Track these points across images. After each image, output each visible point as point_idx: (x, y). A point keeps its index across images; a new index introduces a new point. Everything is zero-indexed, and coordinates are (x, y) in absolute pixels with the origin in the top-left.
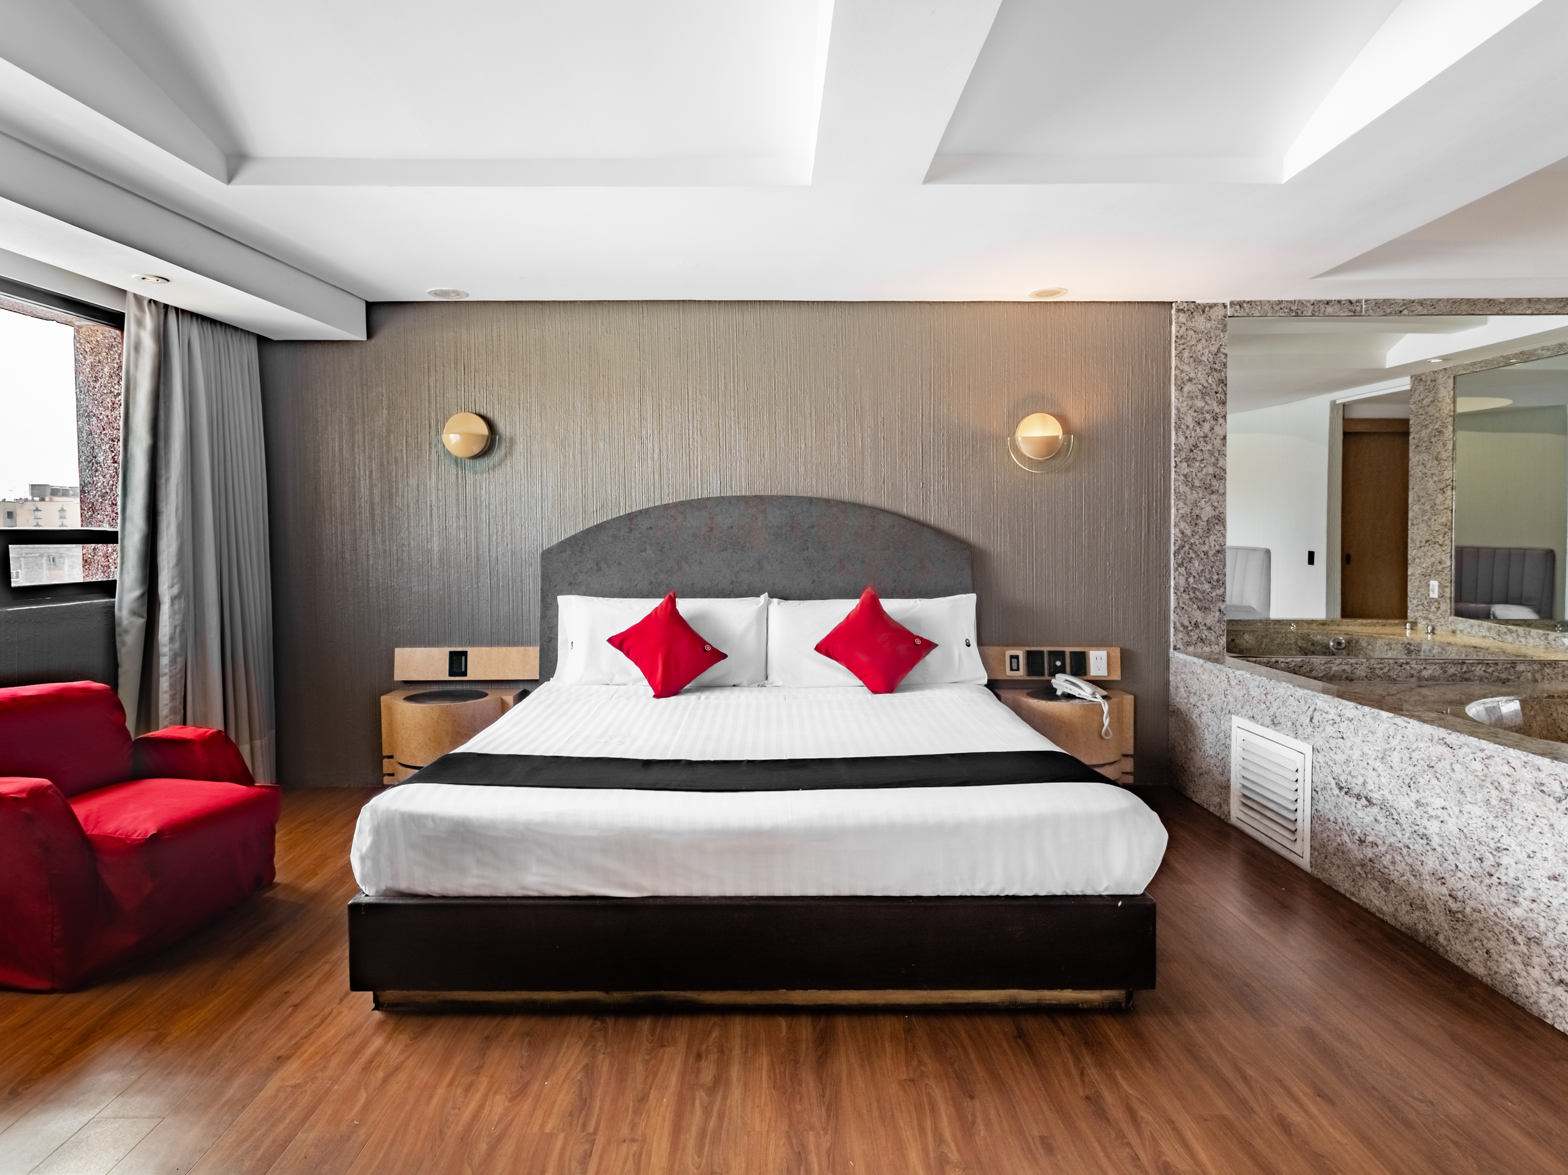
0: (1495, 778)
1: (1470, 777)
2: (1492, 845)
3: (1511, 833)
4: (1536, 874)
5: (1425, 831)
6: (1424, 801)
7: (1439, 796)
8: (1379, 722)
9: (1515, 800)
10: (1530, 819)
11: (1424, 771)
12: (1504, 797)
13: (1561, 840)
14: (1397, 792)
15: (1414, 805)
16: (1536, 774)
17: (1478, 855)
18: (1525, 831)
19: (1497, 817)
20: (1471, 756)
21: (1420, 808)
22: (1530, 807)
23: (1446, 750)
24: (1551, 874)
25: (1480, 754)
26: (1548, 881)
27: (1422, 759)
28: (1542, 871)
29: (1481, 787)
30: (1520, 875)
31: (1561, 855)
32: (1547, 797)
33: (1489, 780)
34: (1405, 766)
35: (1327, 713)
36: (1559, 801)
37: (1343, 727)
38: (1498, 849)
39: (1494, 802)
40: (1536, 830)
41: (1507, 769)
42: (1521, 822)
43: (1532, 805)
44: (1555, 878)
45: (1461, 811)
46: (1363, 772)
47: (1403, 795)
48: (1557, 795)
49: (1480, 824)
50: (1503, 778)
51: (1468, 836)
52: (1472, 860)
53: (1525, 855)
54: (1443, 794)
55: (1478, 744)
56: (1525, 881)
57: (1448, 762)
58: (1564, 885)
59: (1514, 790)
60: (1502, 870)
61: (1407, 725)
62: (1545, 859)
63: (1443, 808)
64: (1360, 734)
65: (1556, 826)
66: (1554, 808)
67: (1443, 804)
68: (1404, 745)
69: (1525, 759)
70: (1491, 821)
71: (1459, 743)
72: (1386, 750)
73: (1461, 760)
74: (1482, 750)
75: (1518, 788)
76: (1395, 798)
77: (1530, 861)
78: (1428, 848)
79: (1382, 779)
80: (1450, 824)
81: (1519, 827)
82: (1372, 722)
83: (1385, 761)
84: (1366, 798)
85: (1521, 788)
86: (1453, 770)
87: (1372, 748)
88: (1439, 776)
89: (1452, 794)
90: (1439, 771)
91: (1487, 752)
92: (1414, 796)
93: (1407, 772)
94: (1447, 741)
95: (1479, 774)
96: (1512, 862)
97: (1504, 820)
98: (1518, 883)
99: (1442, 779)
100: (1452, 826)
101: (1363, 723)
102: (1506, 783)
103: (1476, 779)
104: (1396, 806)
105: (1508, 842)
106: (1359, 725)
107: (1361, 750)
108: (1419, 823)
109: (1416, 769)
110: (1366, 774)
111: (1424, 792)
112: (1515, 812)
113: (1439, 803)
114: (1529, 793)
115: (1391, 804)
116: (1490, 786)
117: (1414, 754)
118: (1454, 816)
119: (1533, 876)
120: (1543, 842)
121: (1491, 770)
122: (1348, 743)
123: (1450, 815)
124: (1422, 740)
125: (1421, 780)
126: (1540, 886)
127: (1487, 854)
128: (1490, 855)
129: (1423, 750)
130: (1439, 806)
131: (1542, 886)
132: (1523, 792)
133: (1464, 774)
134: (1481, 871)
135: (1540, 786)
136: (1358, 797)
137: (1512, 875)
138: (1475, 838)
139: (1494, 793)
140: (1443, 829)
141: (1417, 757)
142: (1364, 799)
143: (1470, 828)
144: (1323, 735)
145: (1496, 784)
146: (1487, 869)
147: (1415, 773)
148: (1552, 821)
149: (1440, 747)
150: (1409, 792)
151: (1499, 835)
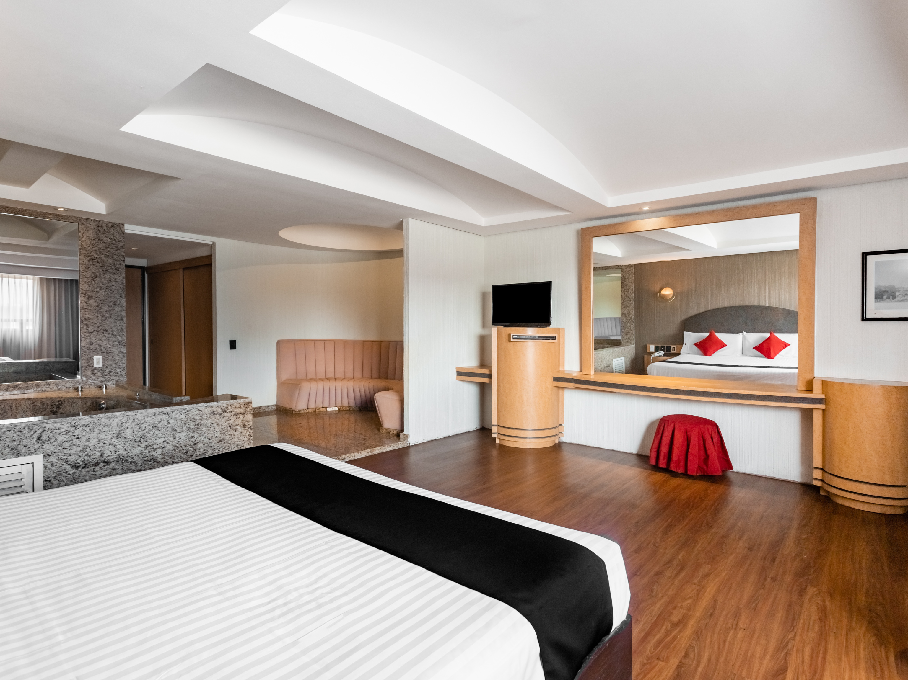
0: (192, 418)
1: (179, 422)
2: (192, 443)
3: (201, 435)
4: (213, 444)
5: (152, 457)
6: (151, 444)
7: (161, 437)
8: (113, 419)
9: (202, 422)
10: (209, 426)
11: (150, 431)
12: (197, 423)
13: (222, 427)
14: (130, 448)
15: (143, 449)
16: (211, 409)
17: (185, 451)
18: (207, 432)
19: (194, 432)
20: (179, 414)
21: (148, 448)
22: (209, 422)
23: (164, 416)
24: (219, 441)
25: (184, 411)
26: (218, 444)
27: (149, 425)
28: (215, 442)
29: (185, 424)
30: (206, 448)
31: (222, 433)
32: (216, 415)
33: (189, 419)
34: (135, 433)
35: (59, 429)
36: (221, 414)
37: (77, 432)
38: (195, 444)
39: (192, 427)
40: (212, 429)
41: (198, 412)
42: (205, 429)
43: (210, 421)
44: (221, 441)
45: (174, 438)
46: (99, 450)
47: (136, 448)
48: (220, 413)
49: (185, 439)
50: (196, 416)
51: (179, 446)
52: (182, 455)
53: (207, 440)
54: (164, 436)
55: (183, 408)
56: (208, 449)
57: (166, 421)
58: (224, 442)
59: (201, 418)
60: (198, 451)
61: (136, 413)
62: (217, 437)
63: (164, 442)
64: (96, 430)
65: (220, 424)
66: (219, 418)
67: (163, 439)
68: (135, 423)
69: (206, 405)
70: (191, 434)
71: (172, 411)
72: (120, 431)
73: (173, 417)
74: (185, 409)
75: (203, 417)
76: (129, 451)
77: (210, 441)
78: (155, 463)
79: (118, 447)
80: (168, 446)
81: (204, 431)
82: (107, 421)
83: (120, 436)
84: (104, 462)
85: (205, 417)
86: (169, 423)
87: (107, 434)
88: (159, 429)
89: (169, 433)
90: (160, 427)
91: (188, 409)
92: (144, 444)
93: (138, 435)
94: (165, 412)
95: (184, 419)
96: (202, 445)
97: (198, 432)
98: (205, 451)
99: (162, 430)
100: (170, 447)
101: (98, 424)
102: (197, 418)
103: (182, 422)
104: (130, 455)
105: (200, 439)
106: (94, 426)
107: (98, 438)
108: (148, 455)
109: (144, 432)
110: (103, 449)
111: (151, 439)
112: (202, 426)
113: (160, 441)
114: (208, 417)
115: (126, 455)
116: (190, 422)
117: (142, 425)
118: (171, 443)
119: (211, 446)
120: (215, 431)
121: (190, 415)
122: (84, 439)
123: (168, 443)
124: (148, 417)
125: (149, 435)
126: (215, 447)
127: (190, 448)
128: (191, 448)
129: (148, 421)
130: (161, 442)
131: (216, 447)
132: (205, 418)
133: (176, 422)
134: (187, 457)
135: (213, 413)
136: (96, 464)
137: (202, 450)
138: (183, 445)
139: (192, 423)
140: (164, 451)
141: (145, 426)
142: (102, 463)
143: (180, 443)
144: (55, 443)
145: (193, 420)
146: (190, 455)
147: (144, 434)
148: (218, 423)
149: (160, 416)
150: (140, 444)
151: (195, 438)
